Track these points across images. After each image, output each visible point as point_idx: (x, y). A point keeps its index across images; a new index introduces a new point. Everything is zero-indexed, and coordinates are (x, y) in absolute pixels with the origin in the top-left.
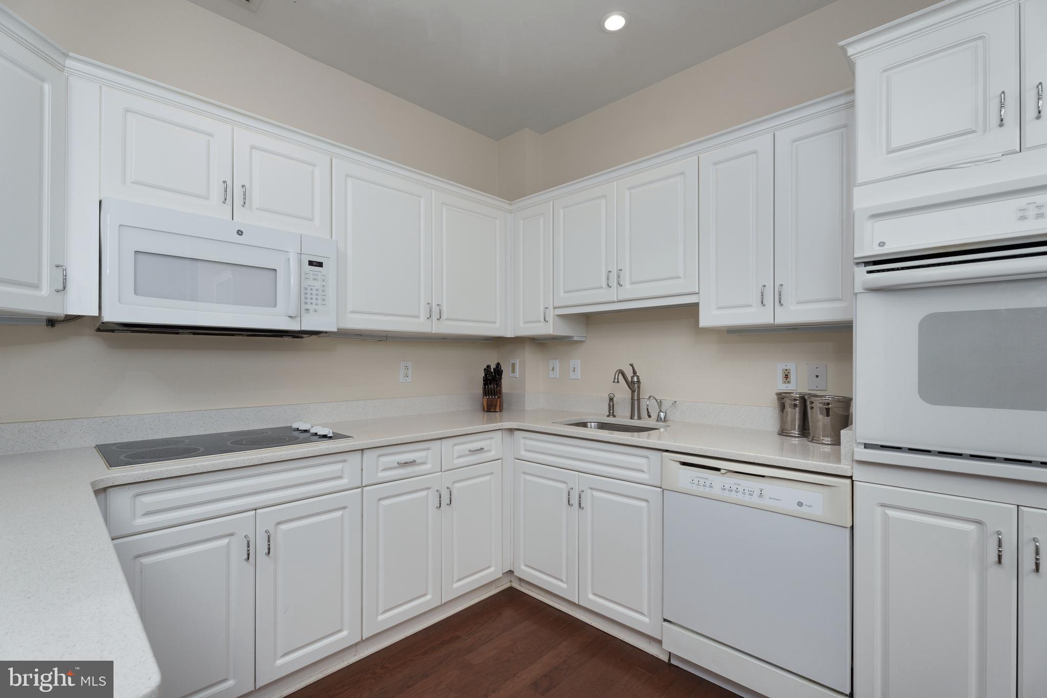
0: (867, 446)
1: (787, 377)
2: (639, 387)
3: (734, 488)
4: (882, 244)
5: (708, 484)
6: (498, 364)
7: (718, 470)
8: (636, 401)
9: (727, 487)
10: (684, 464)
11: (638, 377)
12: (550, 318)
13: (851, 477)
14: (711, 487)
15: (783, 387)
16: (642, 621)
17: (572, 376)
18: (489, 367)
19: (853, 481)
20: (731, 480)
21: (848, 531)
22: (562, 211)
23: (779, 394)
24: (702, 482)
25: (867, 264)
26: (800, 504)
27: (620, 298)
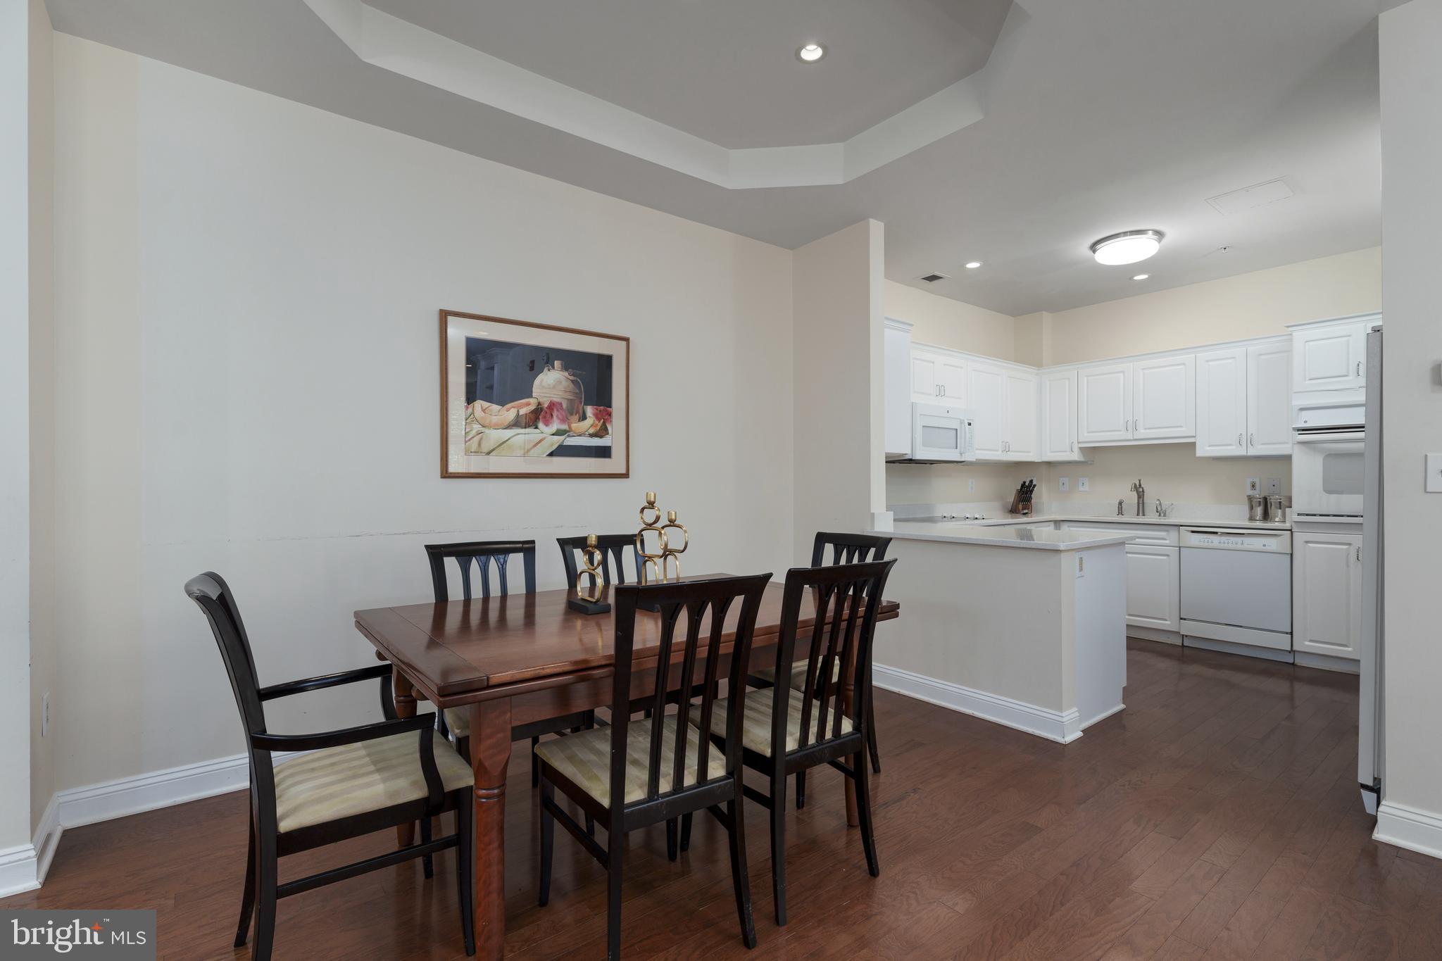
0: (1299, 515)
1: (1253, 486)
2: (1143, 495)
3: (1226, 542)
4: (1306, 422)
5: (1210, 541)
6: (1031, 481)
7: (1216, 533)
8: (1141, 505)
9: (1222, 541)
10: (1193, 532)
11: (1143, 488)
12: (1076, 449)
13: (1291, 530)
14: (1212, 542)
15: (1250, 492)
16: (1167, 624)
17: (1081, 488)
18: (1024, 483)
19: (1292, 533)
20: (1224, 539)
21: (1290, 556)
22: (1085, 378)
23: (1248, 496)
24: (1206, 540)
25: (1298, 430)
26: (1264, 545)
27: (1135, 437)
